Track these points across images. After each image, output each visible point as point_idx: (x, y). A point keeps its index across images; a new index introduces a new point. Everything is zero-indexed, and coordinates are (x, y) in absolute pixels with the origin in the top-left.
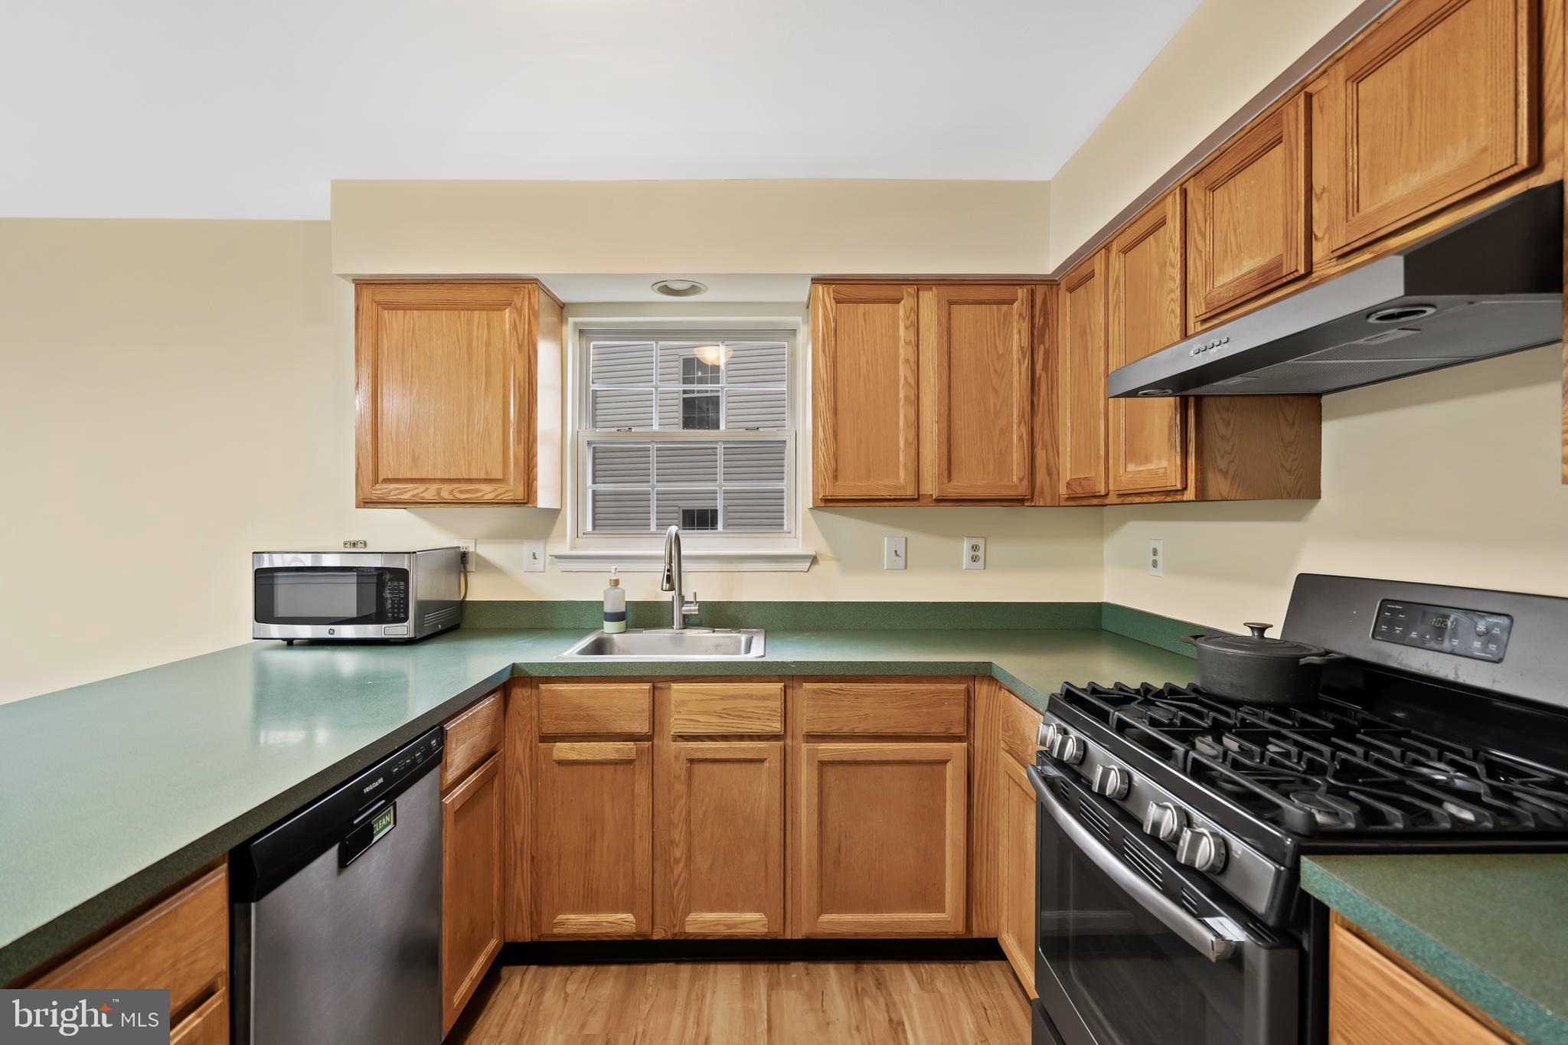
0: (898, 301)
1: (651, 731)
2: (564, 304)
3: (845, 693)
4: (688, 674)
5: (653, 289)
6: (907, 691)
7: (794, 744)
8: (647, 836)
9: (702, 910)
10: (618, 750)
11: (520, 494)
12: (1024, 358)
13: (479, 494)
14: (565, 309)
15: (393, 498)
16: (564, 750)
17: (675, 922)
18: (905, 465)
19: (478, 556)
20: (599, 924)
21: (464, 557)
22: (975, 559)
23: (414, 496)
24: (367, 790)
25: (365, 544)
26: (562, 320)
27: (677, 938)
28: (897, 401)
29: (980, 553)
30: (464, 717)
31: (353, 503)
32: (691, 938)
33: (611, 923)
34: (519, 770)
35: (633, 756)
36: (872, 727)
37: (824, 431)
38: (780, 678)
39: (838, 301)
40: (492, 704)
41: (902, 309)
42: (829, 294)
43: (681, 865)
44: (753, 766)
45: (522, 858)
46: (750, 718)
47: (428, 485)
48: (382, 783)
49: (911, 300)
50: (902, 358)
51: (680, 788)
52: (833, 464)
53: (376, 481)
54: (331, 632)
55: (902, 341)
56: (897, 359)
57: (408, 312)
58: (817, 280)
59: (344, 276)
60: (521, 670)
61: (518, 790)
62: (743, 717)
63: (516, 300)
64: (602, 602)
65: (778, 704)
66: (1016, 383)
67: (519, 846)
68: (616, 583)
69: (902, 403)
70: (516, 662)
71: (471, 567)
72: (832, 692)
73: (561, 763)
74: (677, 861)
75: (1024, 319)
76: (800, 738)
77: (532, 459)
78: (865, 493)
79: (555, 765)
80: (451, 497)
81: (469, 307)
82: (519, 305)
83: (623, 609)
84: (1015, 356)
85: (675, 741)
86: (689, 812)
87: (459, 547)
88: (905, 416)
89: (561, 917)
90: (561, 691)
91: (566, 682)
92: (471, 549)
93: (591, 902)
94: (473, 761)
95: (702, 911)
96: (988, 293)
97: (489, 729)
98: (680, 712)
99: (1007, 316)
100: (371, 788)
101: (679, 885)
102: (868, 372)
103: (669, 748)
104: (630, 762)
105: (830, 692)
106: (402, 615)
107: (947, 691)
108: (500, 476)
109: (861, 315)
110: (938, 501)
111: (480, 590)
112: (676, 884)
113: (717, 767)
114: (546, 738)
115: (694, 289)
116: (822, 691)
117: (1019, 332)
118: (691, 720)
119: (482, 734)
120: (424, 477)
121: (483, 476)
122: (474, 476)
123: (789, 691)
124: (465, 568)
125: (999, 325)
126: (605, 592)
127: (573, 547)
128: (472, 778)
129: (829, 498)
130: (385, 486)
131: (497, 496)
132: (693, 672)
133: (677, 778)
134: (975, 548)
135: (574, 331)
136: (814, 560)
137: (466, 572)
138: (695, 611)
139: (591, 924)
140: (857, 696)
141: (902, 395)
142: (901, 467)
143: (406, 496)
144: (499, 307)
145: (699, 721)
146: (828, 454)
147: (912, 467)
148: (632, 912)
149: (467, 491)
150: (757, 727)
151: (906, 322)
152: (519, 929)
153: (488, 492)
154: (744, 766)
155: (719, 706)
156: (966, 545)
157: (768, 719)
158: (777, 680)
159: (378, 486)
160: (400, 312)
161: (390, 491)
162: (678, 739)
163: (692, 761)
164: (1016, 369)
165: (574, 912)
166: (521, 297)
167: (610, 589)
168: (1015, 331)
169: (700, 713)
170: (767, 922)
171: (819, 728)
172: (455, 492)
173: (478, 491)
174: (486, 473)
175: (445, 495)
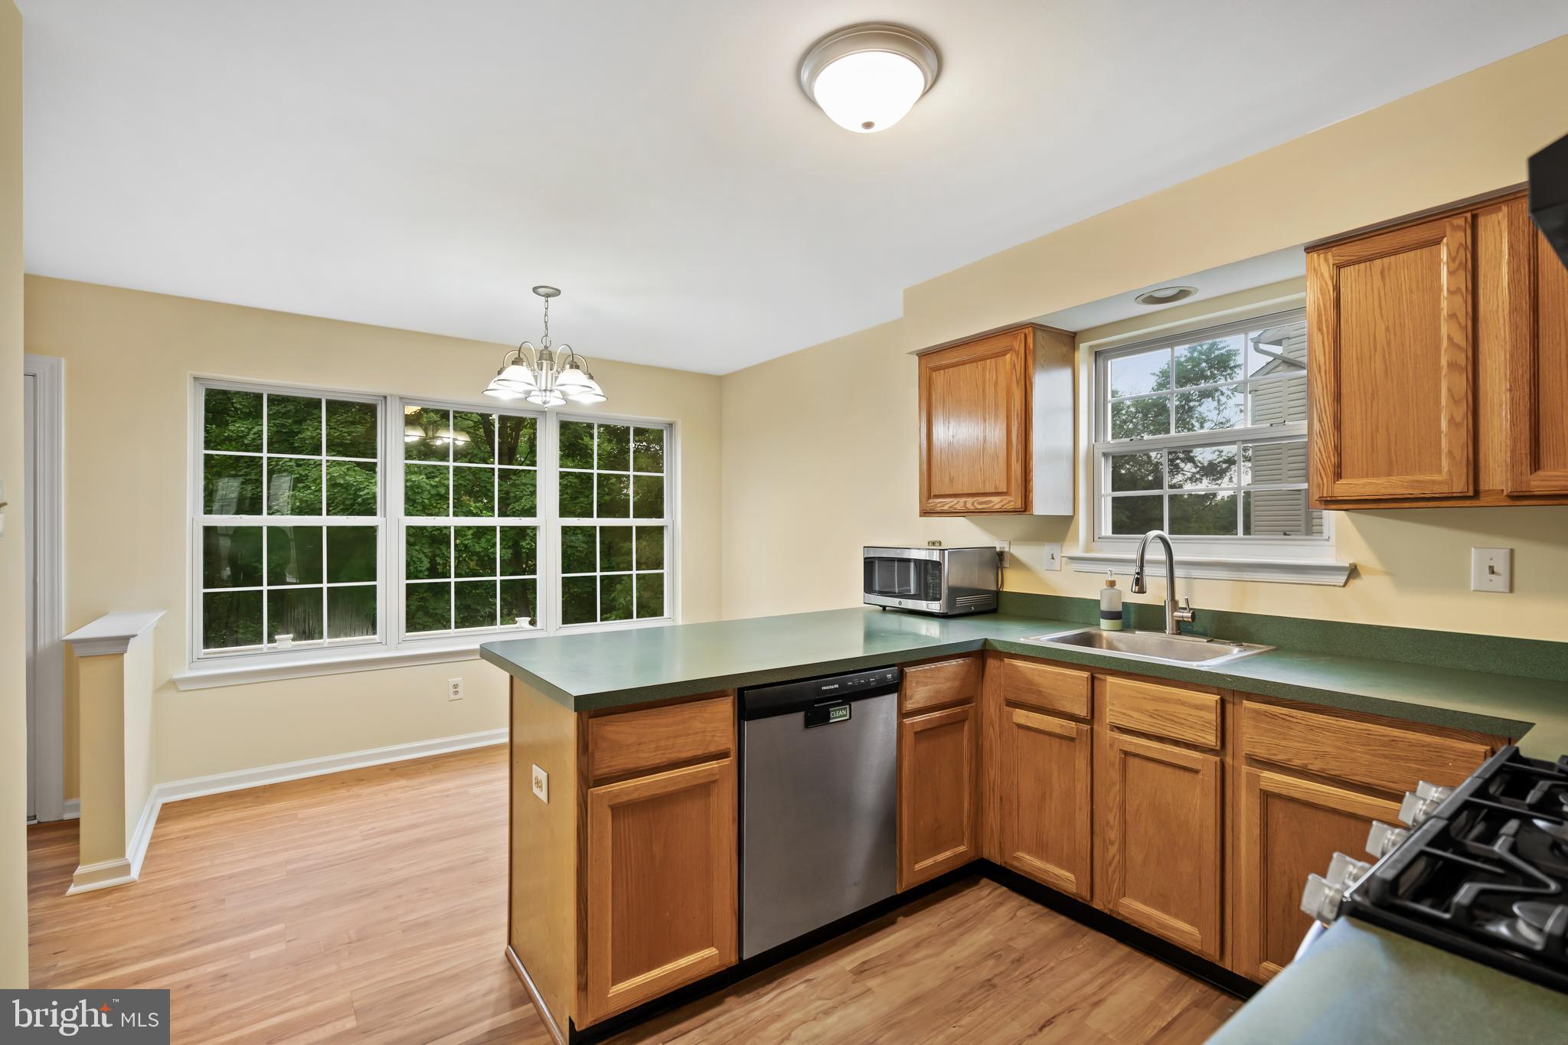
0: (1437, 242)
1: (1089, 715)
2: (1075, 334)
3: (1295, 720)
4: (1120, 669)
5: (1139, 303)
6: (1384, 736)
7: (1235, 764)
8: (1087, 809)
9: (1136, 898)
10: (1062, 726)
11: (1019, 504)
13: (991, 505)
14: (1076, 338)
15: (938, 509)
16: (1021, 716)
17: (1110, 899)
18: (1450, 453)
19: (1012, 555)
20: (1047, 872)
21: (1001, 555)
23: (950, 507)
24: (824, 688)
25: (940, 543)
26: (1073, 347)
27: (1114, 915)
30: (927, 667)
31: (918, 515)
32: (1127, 921)
33: (1056, 875)
34: (992, 724)
35: (1074, 735)
36: (1333, 768)
37: (1320, 421)
38: (1218, 691)
39: (1341, 267)
40: (961, 665)
41: (1445, 250)
42: (1327, 261)
43: (1116, 847)
44: (1187, 775)
45: (994, 795)
46: (1182, 724)
47: (958, 499)
48: (836, 688)
49: (1460, 235)
50: (1444, 313)
51: (1115, 775)
52: (1334, 459)
53: (929, 497)
54: (900, 603)
55: (1444, 292)
56: (1436, 316)
57: (947, 370)
58: (1310, 249)
59: (911, 353)
60: (991, 644)
61: (991, 740)
62: (1175, 722)
63: (1014, 344)
64: (1099, 601)
65: (1212, 717)
67: (992, 785)
68: (1112, 584)
69: (1444, 371)
70: (988, 638)
71: (1006, 564)
72: (1278, 717)
73: (1020, 726)
74: (1112, 843)
76: (1243, 760)
77: (1029, 474)
78: (1383, 491)
79: (1015, 728)
80: (972, 507)
81: (983, 359)
82: (1017, 349)
83: (1120, 608)
85: (1112, 730)
86: (1124, 801)
87: (995, 548)
88: (1449, 390)
89: (1020, 854)
90: (1020, 666)
91: (1025, 660)
92: (1007, 550)
93: (1041, 850)
94: (935, 702)
95: (1136, 900)
97: (957, 683)
98: (1113, 704)
100: (828, 688)
101: (1113, 865)
102: (1389, 344)
103: (1105, 735)
104: (1072, 739)
105: (1274, 716)
106: (938, 596)
107: (1452, 749)
108: (1005, 490)
109: (1376, 274)
110: (1514, 498)
111: (1014, 583)
112: (1110, 863)
113: (1150, 765)
114: (1013, 704)
115: (1183, 293)
116: (1266, 714)
118: (1124, 714)
119: (948, 685)
120: (956, 493)
122: (987, 491)
123: (1229, 707)
124: (1001, 564)
126: (1101, 592)
127: (1088, 549)
128: (937, 714)
129: (1329, 499)
131: (1003, 506)
132: (1125, 669)
133: (1112, 765)
135: (1090, 354)
136: (1353, 572)
137: (1002, 568)
138: (1188, 618)
139: (1039, 869)
140: (1311, 728)
141: (1444, 362)
142: (1444, 457)
144: (1003, 354)
145: (1131, 716)
146: (1326, 448)
147: (1462, 454)
148: (1074, 874)
149: (982, 503)
150: (1189, 735)
151: (1451, 264)
152: (992, 851)
153: (996, 502)
154: (1182, 773)
155: (1151, 706)
157: (1202, 730)
158: (1216, 692)
159: (930, 501)
160: (942, 371)
161: (936, 505)
162: (1115, 729)
163: (1126, 753)
165: (1029, 853)
166: (1019, 340)
167: (1106, 589)
169: (1132, 709)
170: (1200, 939)
171: (1261, 752)
172: (975, 504)
173: (990, 502)
174: (996, 488)
175: (969, 506)
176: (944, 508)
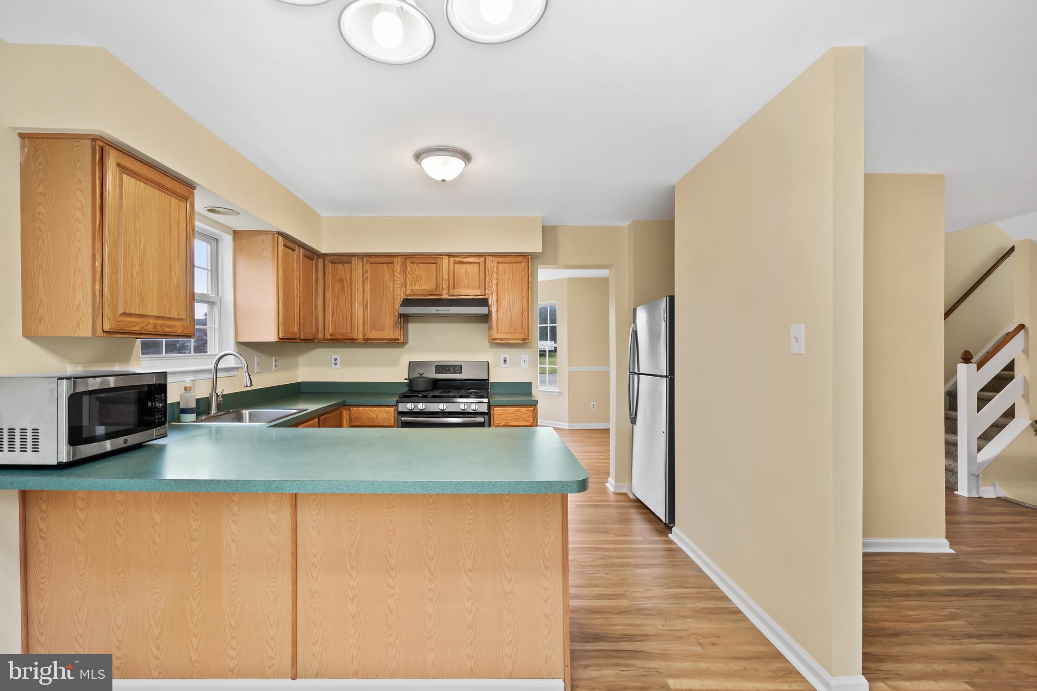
22: (276, 366)
28: (294, 295)
29: (277, 363)
55: (295, 269)
66: (314, 292)
84: (314, 282)
96: (310, 254)
99: (312, 266)
109: (287, 254)
110: (301, 340)
134: (276, 361)
143: (136, 328)
146: (282, 316)
156: (273, 360)
164: (314, 287)
168: (314, 272)
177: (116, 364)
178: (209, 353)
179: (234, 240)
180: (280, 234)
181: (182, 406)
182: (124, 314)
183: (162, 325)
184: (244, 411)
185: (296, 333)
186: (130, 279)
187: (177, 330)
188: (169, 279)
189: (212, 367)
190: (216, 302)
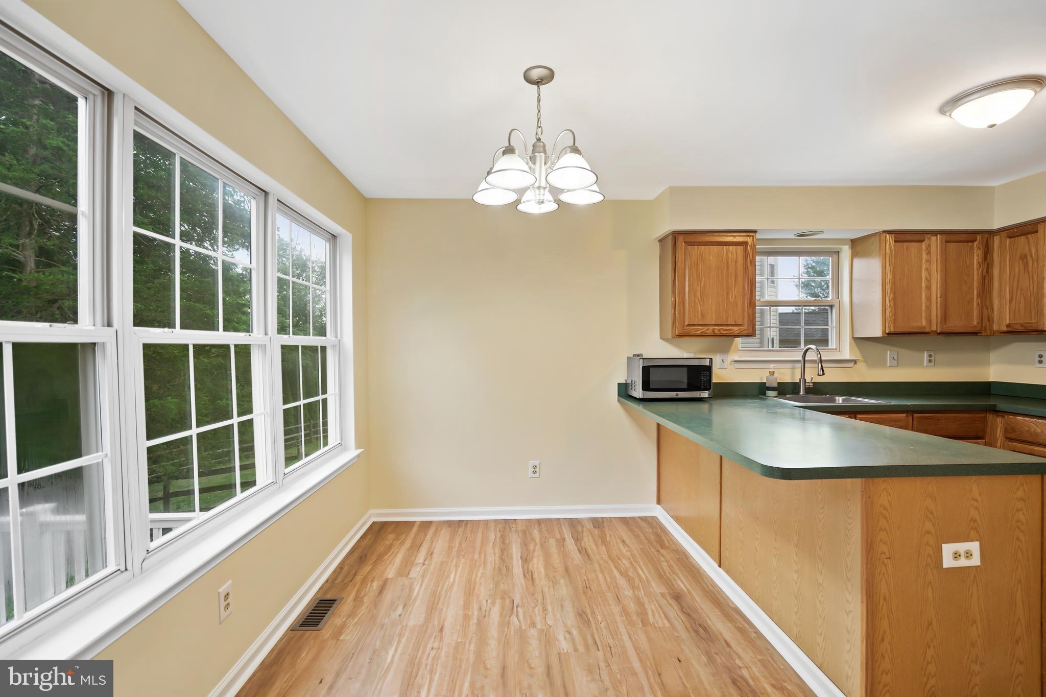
0: (922, 241)
11: (750, 331)
12: (980, 268)
13: (732, 331)
15: (693, 333)
18: (925, 317)
22: (930, 361)
23: (702, 332)
28: (921, 287)
29: (932, 358)
37: (889, 301)
39: (895, 242)
41: (924, 245)
42: (892, 238)
47: (708, 327)
49: (928, 241)
50: (923, 268)
52: (894, 317)
53: (686, 326)
54: (677, 395)
55: (924, 260)
56: (921, 268)
63: (749, 241)
66: (975, 278)
68: (772, 373)
69: (924, 288)
75: (980, 249)
78: (907, 330)
80: (719, 333)
83: (776, 385)
84: (975, 266)
88: (925, 295)
96: (964, 237)
99: (971, 249)
102: (909, 274)
105: (926, 418)
106: (708, 387)
108: (741, 323)
109: (905, 247)
110: (939, 333)
117: (978, 255)
120: (706, 323)
121: (733, 323)
122: (729, 323)
125: (967, 252)
129: (891, 332)
130: (688, 328)
131: (740, 332)
134: (930, 356)
138: (811, 386)
141: (924, 285)
142: (923, 318)
143: (698, 332)
144: (741, 245)
146: (891, 312)
147: (929, 318)
149: (726, 330)
151: (925, 251)
153: (736, 330)
156: (926, 355)
160: (696, 247)
161: (691, 331)
164: (976, 272)
168: (975, 255)
172: (721, 331)
173: (732, 330)
174: (735, 322)
175: (717, 332)
176: (697, 333)
177: (718, 354)
178: (830, 347)
179: (852, 248)
180: (885, 232)
181: (767, 385)
182: (689, 325)
183: (719, 330)
184: (837, 398)
185: (924, 327)
186: (693, 304)
187: (734, 332)
188: (727, 299)
189: (800, 358)
190: (834, 305)
